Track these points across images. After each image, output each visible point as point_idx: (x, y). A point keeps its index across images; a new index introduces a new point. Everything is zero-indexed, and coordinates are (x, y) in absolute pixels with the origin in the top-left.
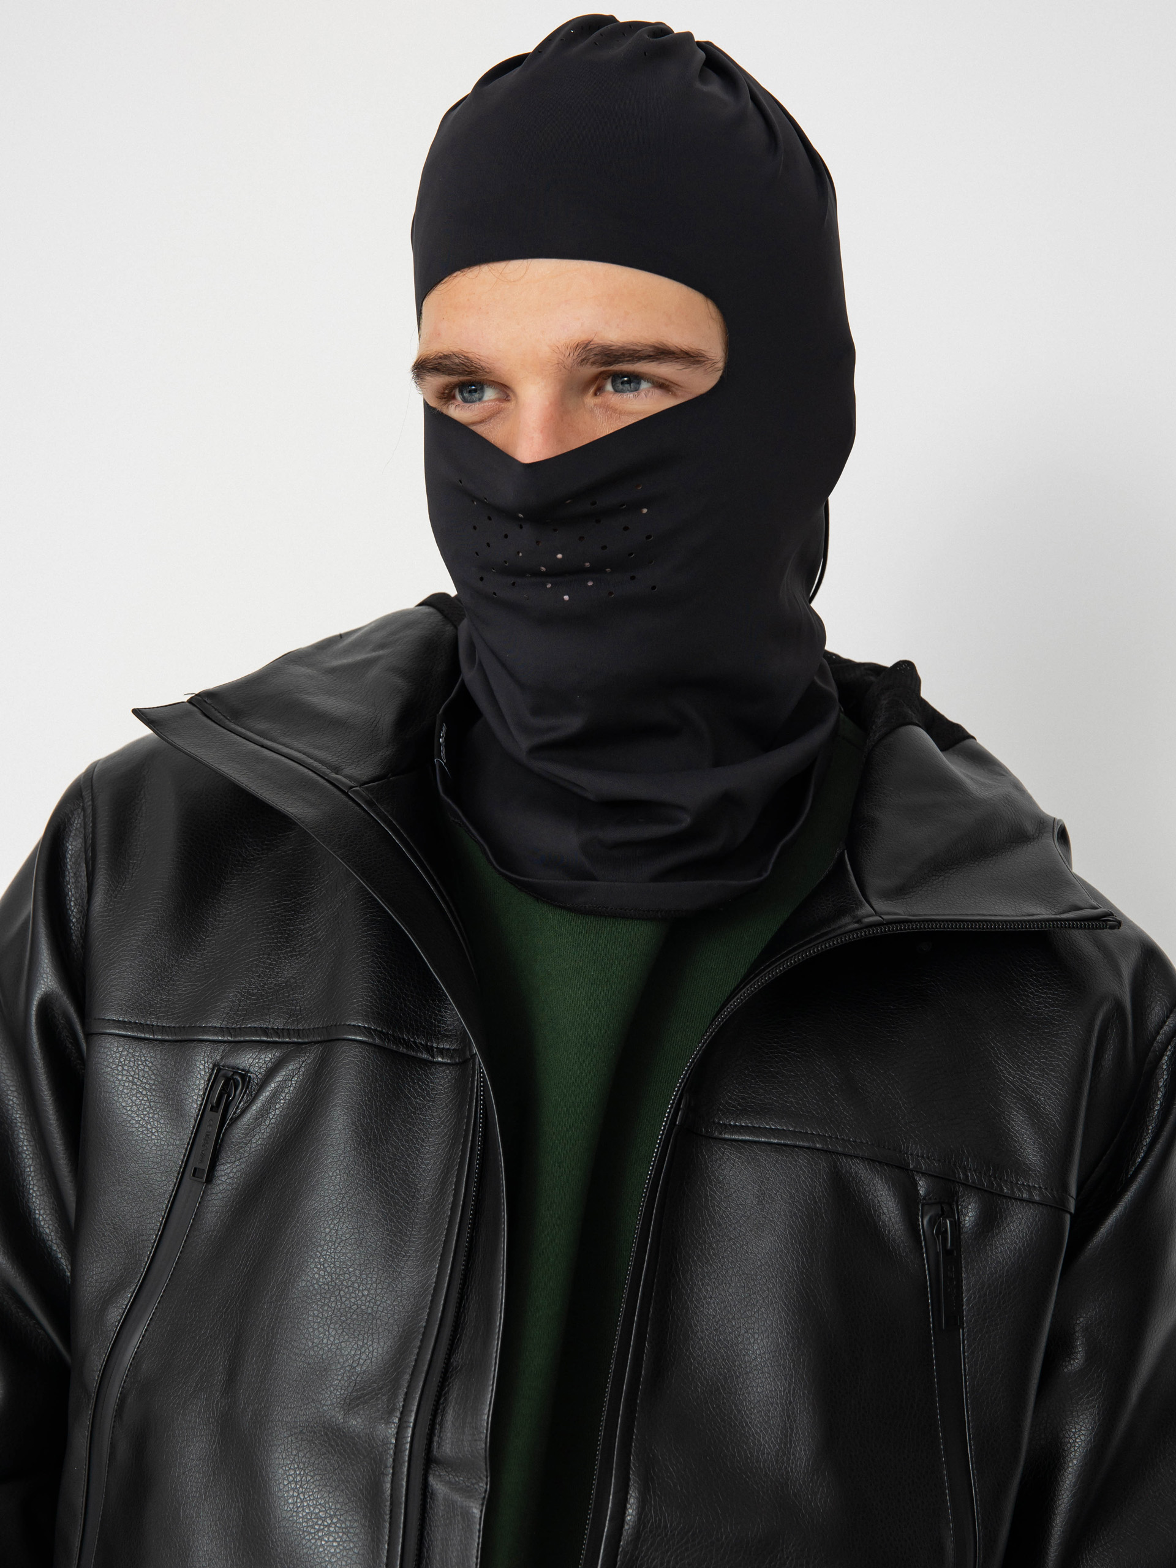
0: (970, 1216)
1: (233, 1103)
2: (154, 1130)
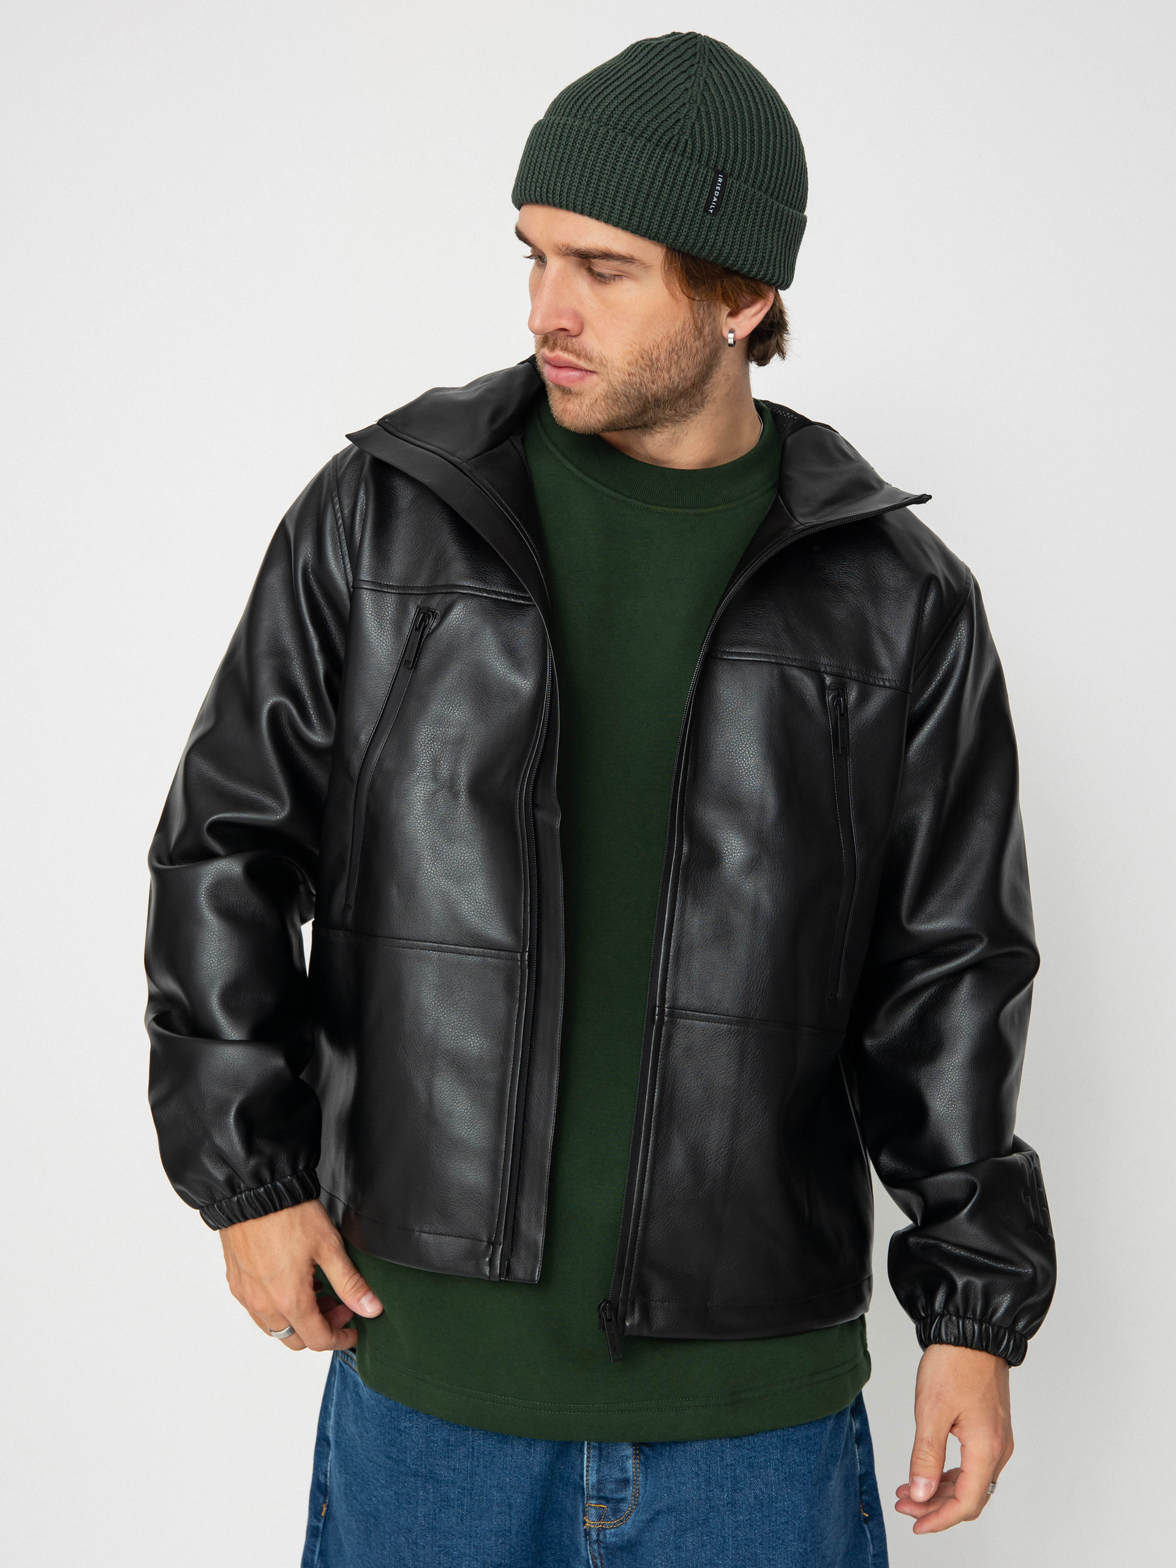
0: (853, 695)
1: (428, 627)
2: (384, 641)
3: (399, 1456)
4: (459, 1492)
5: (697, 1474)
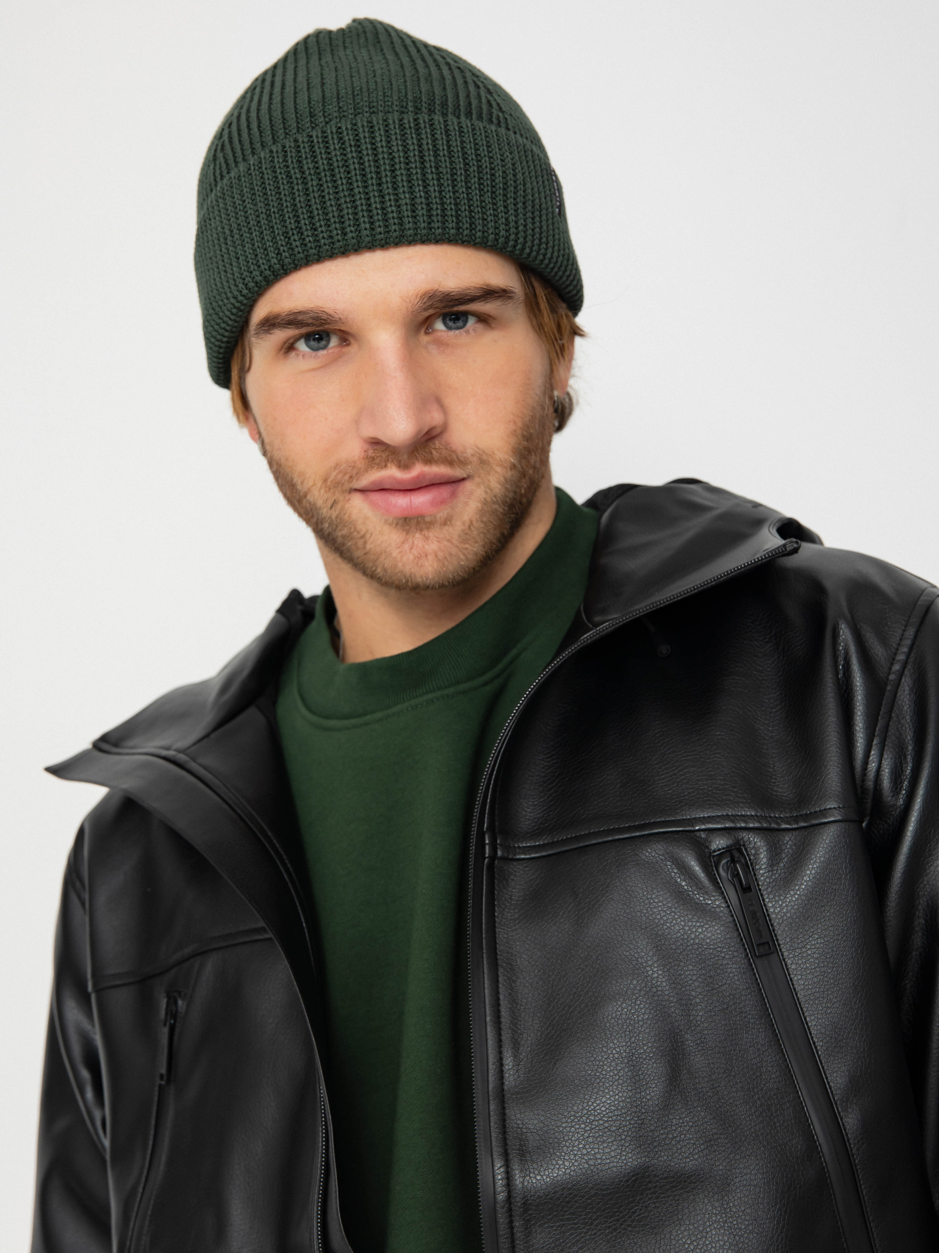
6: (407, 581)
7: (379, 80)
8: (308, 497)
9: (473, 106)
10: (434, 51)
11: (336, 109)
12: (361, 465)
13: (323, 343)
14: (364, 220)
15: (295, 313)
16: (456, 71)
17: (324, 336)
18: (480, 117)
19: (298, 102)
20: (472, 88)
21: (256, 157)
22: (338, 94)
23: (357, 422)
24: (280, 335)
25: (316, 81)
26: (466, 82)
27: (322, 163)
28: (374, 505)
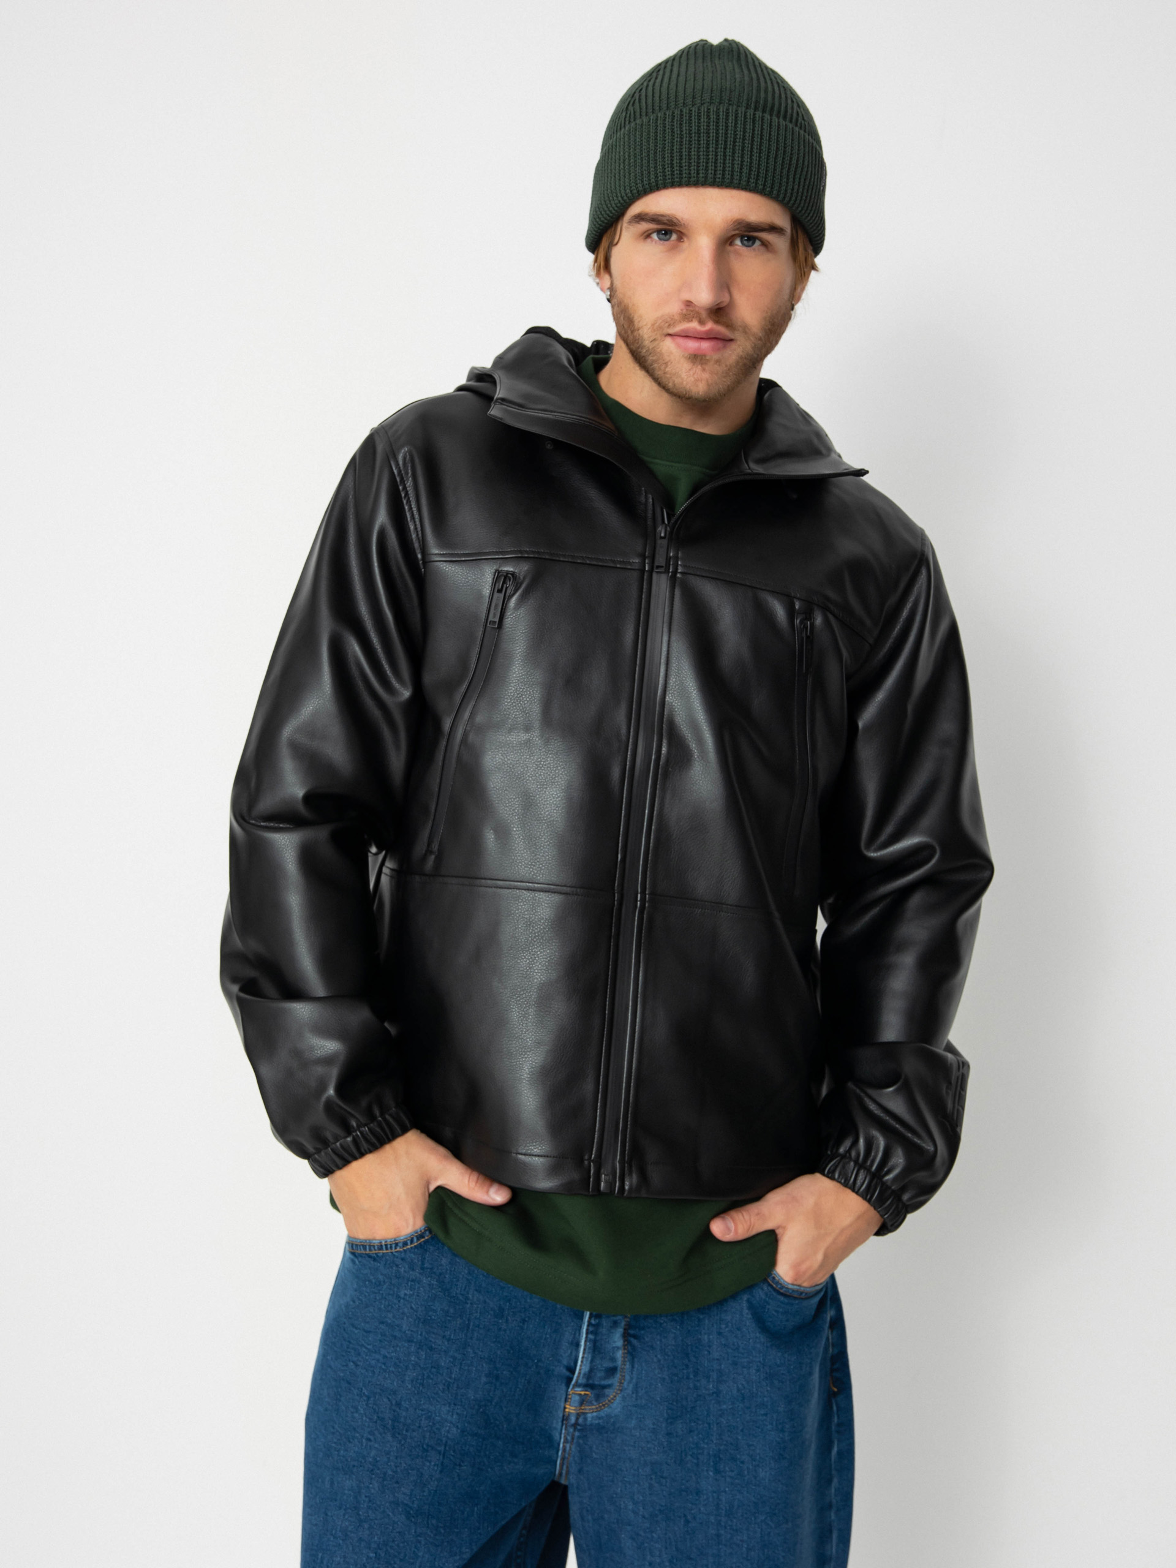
0: (818, 620)
3: (394, 1322)
4: (450, 1361)
5: (687, 1366)
6: (686, 393)
7: (737, 85)
8: (640, 331)
9: (788, 114)
10: (770, 72)
11: (709, 97)
12: (677, 317)
13: (668, 237)
14: (711, 167)
15: (659, 215)
16: (782, 89)
17: (669, 233)
18: (791, 121)
19: (687, 87)
20: (789, 101)
21: (655, 115)
22: (712, 88)
23: (679, 290)
24: (645, 226)
25: (700, 76)
26: (786, 97)
27: (694, 129)
28: (678, 346)
